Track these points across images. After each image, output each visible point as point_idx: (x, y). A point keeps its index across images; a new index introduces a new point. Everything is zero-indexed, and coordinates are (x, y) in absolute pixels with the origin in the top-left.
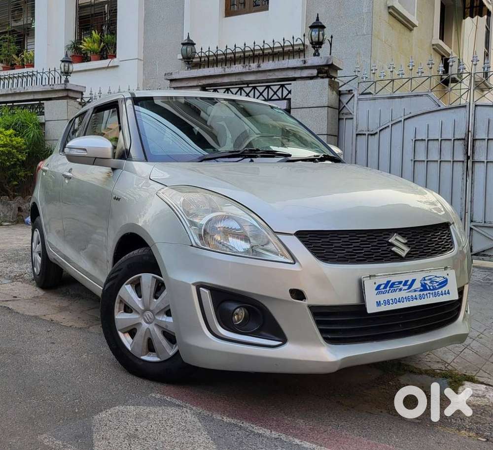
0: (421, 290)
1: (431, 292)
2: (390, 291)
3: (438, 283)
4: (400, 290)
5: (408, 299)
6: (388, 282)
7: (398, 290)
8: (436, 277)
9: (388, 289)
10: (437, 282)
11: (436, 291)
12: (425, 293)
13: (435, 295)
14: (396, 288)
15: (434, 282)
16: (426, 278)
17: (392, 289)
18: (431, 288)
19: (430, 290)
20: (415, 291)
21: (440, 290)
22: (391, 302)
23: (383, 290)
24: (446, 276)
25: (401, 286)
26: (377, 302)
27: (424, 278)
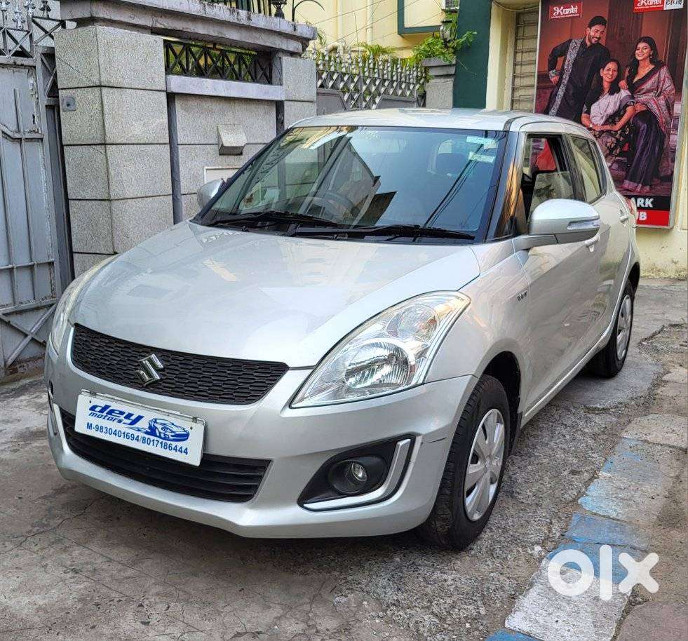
0: (146, 433)
1: (161, 440)
2: (107, 418)
3: (173, 434)
4: (120, 421)
5: (127, 436)
6: (107, 407)
7: (117, 420)
8: (173, 424)
9: (104, 414)
10: (172, 432)
11: (169, 443)
12: (152, 438)
13: (165, 447)
14: (114, 417)
15: (168, 431)
16: (158, 421)
17: (109, 416)
18: (162, 435)
19: (160, 437)
20: (139, 430)
21: (174, 444)
22: (104, 430)
23: (99, 414)
24: (188, 429)
25: (122, 417)
26: (88, 423)
27: (156, 420)
